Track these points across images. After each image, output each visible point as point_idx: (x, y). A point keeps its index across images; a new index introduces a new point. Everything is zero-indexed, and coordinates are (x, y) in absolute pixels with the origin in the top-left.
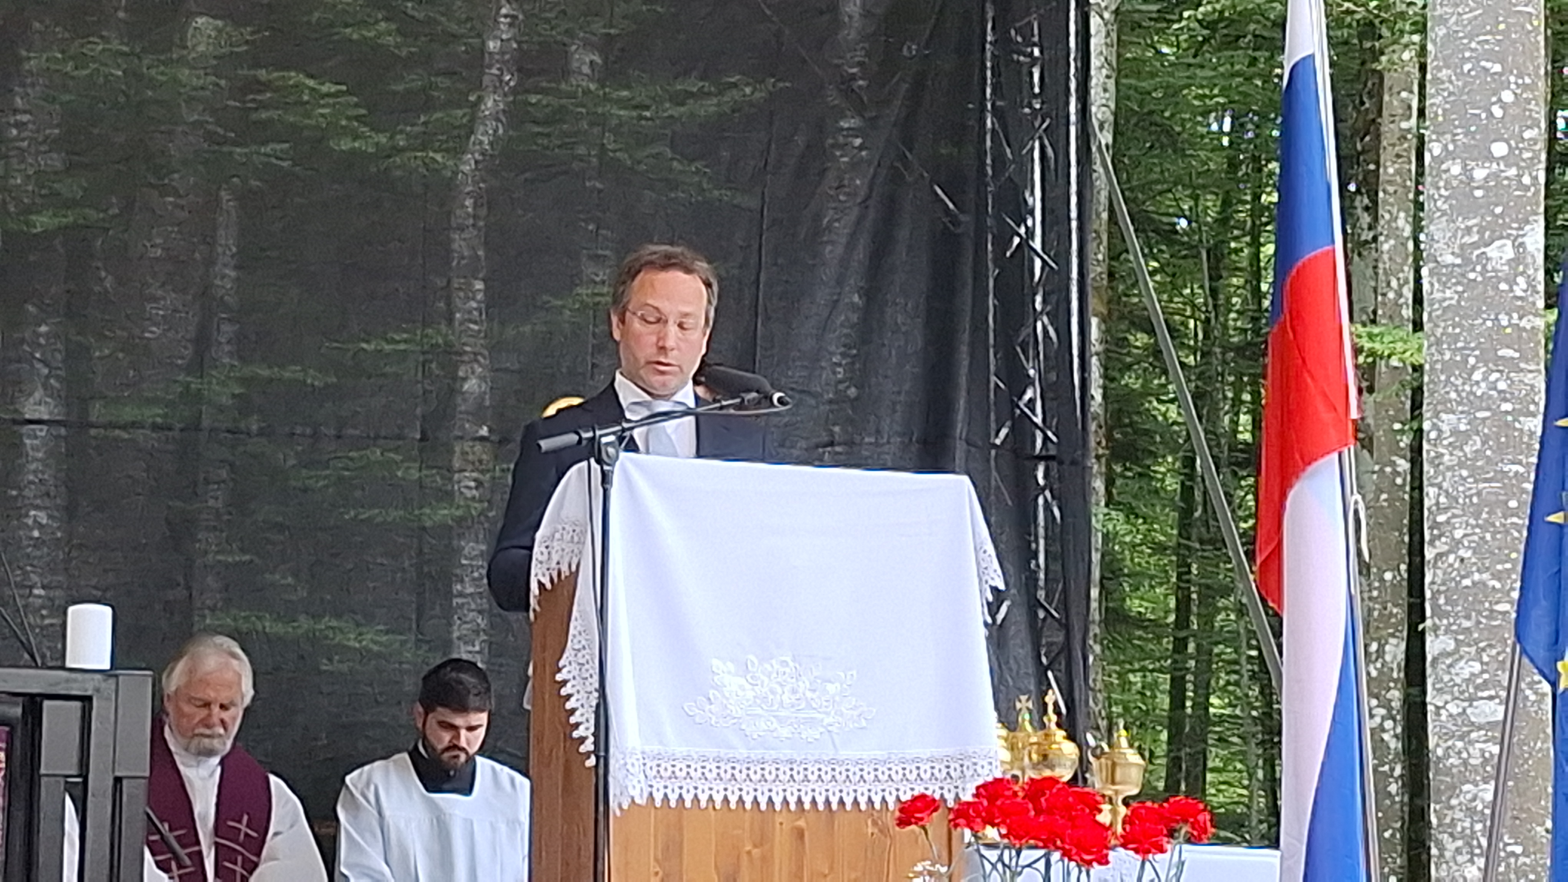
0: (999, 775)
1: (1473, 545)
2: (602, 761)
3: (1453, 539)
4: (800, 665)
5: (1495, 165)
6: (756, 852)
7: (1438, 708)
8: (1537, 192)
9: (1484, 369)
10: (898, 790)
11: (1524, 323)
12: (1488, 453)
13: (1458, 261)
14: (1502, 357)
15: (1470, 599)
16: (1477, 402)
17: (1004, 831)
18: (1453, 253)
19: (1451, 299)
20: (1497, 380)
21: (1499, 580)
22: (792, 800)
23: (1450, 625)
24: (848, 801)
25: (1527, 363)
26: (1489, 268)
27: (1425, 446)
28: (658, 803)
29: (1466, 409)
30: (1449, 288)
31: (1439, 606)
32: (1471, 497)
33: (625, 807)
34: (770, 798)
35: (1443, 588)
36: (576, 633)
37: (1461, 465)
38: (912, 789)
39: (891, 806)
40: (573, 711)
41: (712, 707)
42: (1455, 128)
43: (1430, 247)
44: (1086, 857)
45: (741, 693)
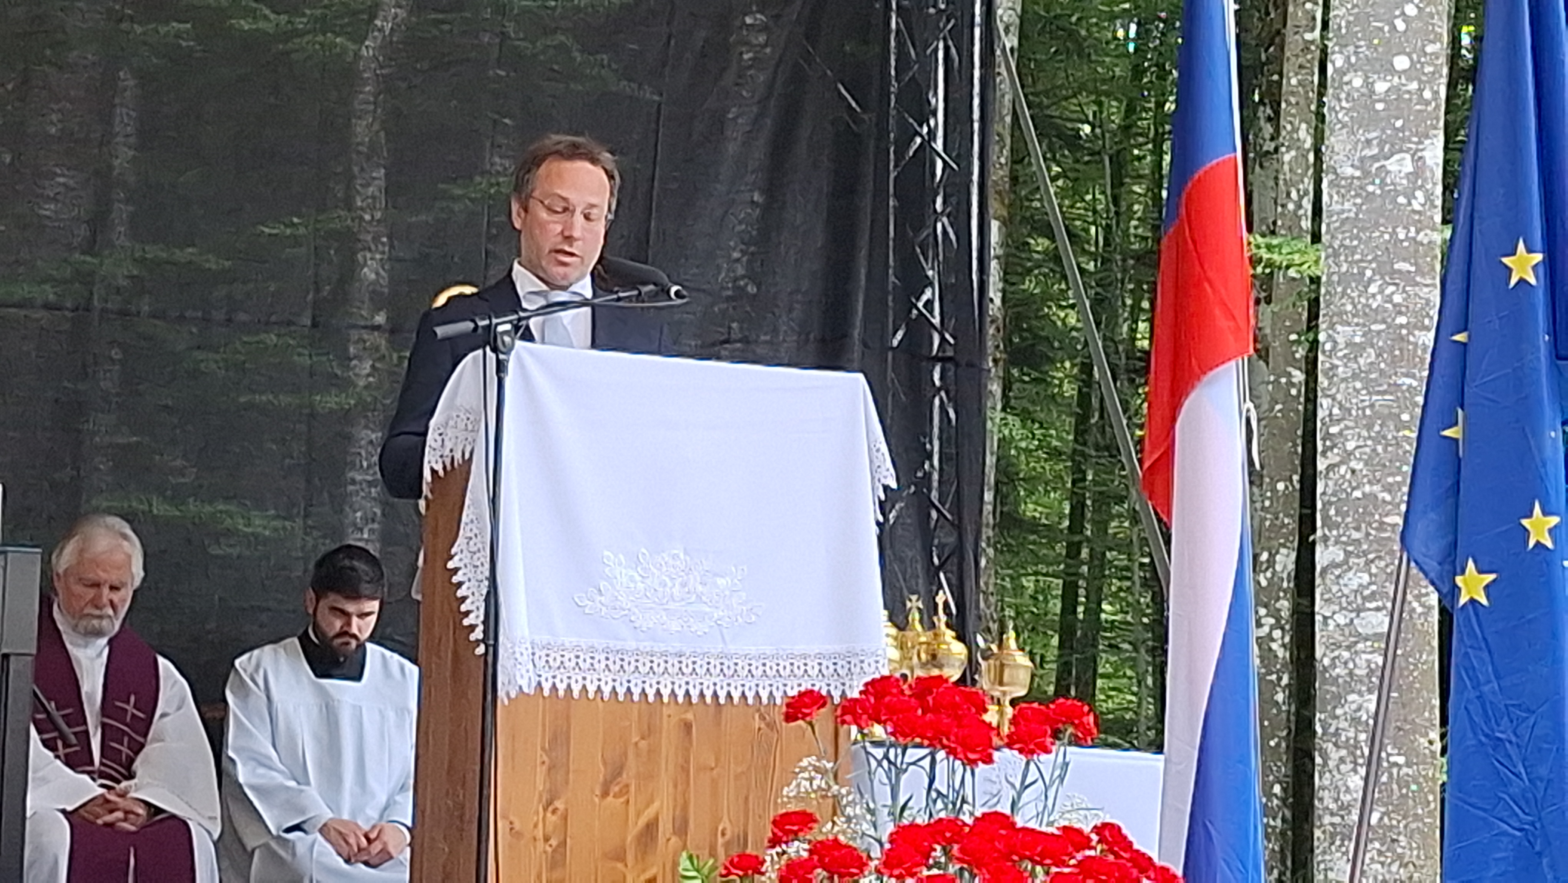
0: (886, 673)
1: (1365, 457)
2: (491, 651)
3: (1345, 451)
4: (692, 559)
5: (1396, 79)
6: (643, 744)
7: (1326, 618)
8: (1437, 107)
9: (1380, 282)
10: (785, 685)
11: (1419, 238)
12: (1382, 365)
13: (1358, 173)
14: (1400, 272)
15: (1361, 510)
16: (1373, 314)
17: (890, 729)
18: (1352, 166)
19: (1350, 211)
20: (1393, 293)
21: (1390, 492)
22: (681, 694)
23: (1340, 536)
24: (736, 695)
25: (1423, 275)
26: (1388, 181)
27: (1321, 358)
28: (546, 693)
29: (1361, 321)
30: (1348, 200)
31: (1330, 517)
32: (1364, 409)
33: (513, 696)
34: (658, 691)
35: (1334, 499)
36: (468, 521)
37: (1355, 376)
38: (800, 685)
39: (778, 703)
40: (463, 599)
41: (603, 599)
42: (1359, 40)
43: (1331, 159)
44: (972, 756)
45: (632, 585)
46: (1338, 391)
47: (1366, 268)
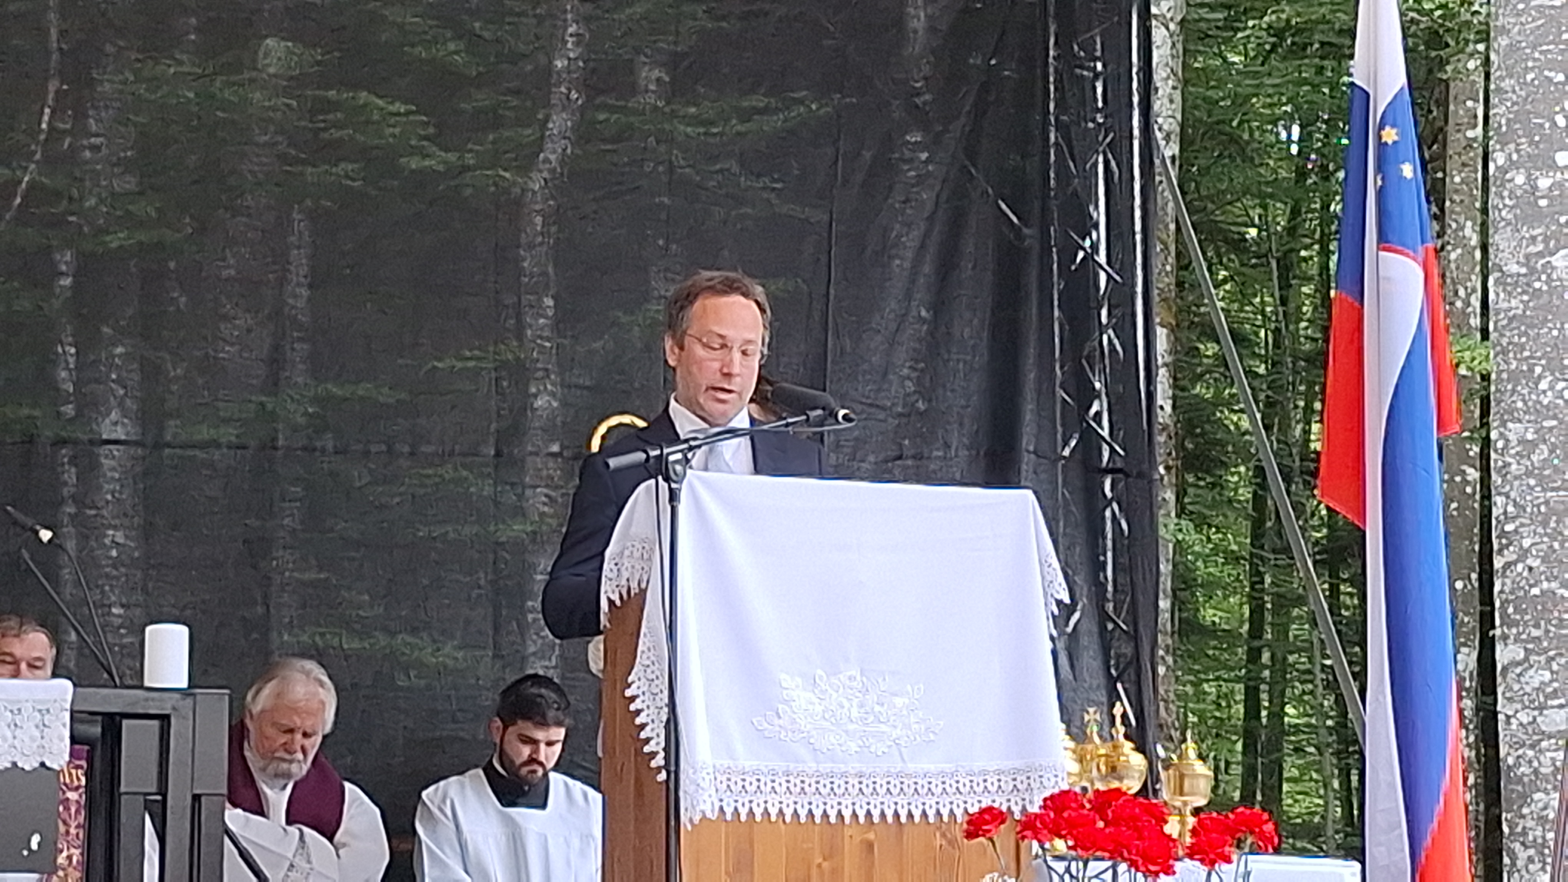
0: (1066, 787)
1: (1542, 554)
2: (673, 776)
3: (1521, 547)
4: (868, 678)
5: (1559, 174)
6: (825, 865)
7: (1508, 717)
9: (1550, 378)
10: (965, 802)
12: (1556, 461)
13: (1523, 270)
15: (1539, 607)
16: (1545, 411)
17: (1071, 843)
18: (1518, 263)
19: (1517, 308)
22: (861, 814)
23: (1519, 634)
24: (917, 814)
26: (1555, 276)
27: (1493, 455)
28: (729, 817)
29: (1532, 418)
30: (1515, 298)
31: (1509, 616)
32: (1538, 506)
33: (696, 822)
34: (839, 812)
35: (1511, 597)
36: (645, 649)
37: (1529, 474)
38: (980, 802)
39: (959, 821)
40: (643, 726)
41: (781, 722)
42: (1519, 137)
43: (1496, 256)
44: (1153, 868)
45: (810, 707)
46: (1512, 489)
47: (1535, 365)
